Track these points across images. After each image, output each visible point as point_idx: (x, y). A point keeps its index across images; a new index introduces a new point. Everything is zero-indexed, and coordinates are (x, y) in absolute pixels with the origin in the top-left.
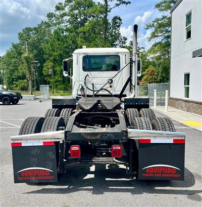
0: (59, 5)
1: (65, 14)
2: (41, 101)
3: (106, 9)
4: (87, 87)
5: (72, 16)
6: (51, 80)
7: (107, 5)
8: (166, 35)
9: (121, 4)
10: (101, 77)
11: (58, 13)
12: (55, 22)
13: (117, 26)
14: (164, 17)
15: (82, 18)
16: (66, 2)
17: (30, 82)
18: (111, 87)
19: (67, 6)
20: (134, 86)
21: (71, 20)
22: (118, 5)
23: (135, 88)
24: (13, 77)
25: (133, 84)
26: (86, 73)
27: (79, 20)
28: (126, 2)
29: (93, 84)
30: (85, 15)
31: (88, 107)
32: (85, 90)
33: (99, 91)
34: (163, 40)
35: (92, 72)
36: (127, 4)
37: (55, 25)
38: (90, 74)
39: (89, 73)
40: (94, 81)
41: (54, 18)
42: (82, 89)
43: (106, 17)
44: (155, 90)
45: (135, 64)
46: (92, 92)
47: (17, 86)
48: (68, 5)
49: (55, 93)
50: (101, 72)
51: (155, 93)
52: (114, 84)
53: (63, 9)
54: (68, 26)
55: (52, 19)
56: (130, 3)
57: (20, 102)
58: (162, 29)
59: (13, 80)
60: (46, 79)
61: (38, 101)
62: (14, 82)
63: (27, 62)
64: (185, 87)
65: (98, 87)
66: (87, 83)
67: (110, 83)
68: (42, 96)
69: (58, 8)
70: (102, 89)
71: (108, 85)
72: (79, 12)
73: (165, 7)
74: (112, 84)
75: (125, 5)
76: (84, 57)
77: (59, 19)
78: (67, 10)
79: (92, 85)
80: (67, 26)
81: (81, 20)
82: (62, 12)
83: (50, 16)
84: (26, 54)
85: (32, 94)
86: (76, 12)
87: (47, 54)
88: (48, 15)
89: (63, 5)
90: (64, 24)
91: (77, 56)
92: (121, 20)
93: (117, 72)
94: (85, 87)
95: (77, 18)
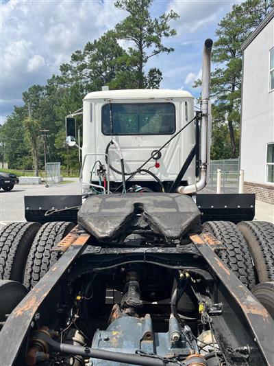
0: (76, 54)
1: (84, 66)
2: (47, 186)
3: (141, 58)
4: (111, 167)
5: (95, 68)
6: (66, 156)
7: (142, 53)
8: (222, 94)
9: (161, 52)
10: (139, 147)
11: (75, 65)
12: (71, 77)
13: (155, 82)
14: (218, 71)
15: (108, 71)
16: (85, 50)
17: (35, 159)
18: (157, 165)
19: (88, 56)
20: (205, 165)
21: (93, 75)
22: (157, 53)
23: (206, 168)
24: (17, 151)
25: (203, 161)
26: (109, 138)
27: (104, 74)
28: (168, 48)
29: (122, 160)
30: (112, 67)
31: (104, 230)
32: (106, 172)
33: (134, 173)
34: (216, 101)
35: (119, 137)
36: (169, 51)
37: (71, 80)
38: (117, 140)
39: (114, 138)
40: (125, 155)
41: (69, 72)
42: (102, 170)
43: (140, 69)
44: (219, 170)
45: (207, 120)
46: (121, 176)
47: (21, 164)
48: (88, 54)
49: (71, 173)
50: (139, 138)
51: (219, 175)
52: (164, 161)
53: (82, 59)
54: (89, 83)
55: (67, 73)
56: (173, 50)
57: (16, 187)
58: (216, 87)
59: (16, 156)
60: (58, 154)
61: (44, 186)
62: (17, 159)
63: (30, 129)
64: (269, 166)
65: (132, 167)
66: (110, 158)
67: (156, 159)
68: (49, 179)
69: (75, 58)
70: (139, 171)
71: (153, 163)
72: (104, 63)
73: (219, 56)
74: (158, 161)
75: (166, 53)
76: (104, 108)
77: (76, 72)
78: (87, 60)
79: (120, 163)
80: (87, 82)
81: (107, 74)
82: (81, 63)
83: (64, 68)
84: (29, 120)
85: (37, 175)
86: (101, 63)
87: (60, 120)
88: (61, 67)
89: (82, 53)
90: (83, 80)
91: (91, 105)
92: (160, 74)
93: (170, 137)
94: (106, 167)
95: (101, 73)
